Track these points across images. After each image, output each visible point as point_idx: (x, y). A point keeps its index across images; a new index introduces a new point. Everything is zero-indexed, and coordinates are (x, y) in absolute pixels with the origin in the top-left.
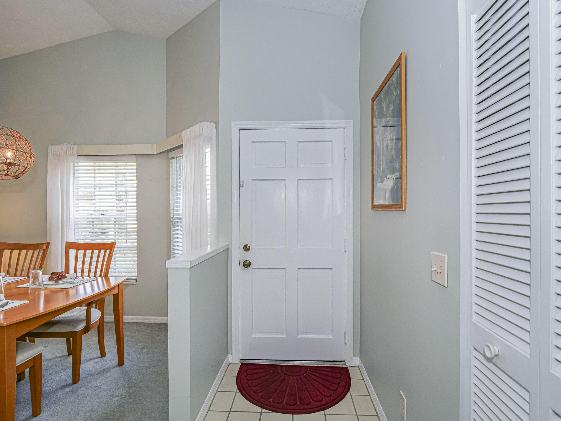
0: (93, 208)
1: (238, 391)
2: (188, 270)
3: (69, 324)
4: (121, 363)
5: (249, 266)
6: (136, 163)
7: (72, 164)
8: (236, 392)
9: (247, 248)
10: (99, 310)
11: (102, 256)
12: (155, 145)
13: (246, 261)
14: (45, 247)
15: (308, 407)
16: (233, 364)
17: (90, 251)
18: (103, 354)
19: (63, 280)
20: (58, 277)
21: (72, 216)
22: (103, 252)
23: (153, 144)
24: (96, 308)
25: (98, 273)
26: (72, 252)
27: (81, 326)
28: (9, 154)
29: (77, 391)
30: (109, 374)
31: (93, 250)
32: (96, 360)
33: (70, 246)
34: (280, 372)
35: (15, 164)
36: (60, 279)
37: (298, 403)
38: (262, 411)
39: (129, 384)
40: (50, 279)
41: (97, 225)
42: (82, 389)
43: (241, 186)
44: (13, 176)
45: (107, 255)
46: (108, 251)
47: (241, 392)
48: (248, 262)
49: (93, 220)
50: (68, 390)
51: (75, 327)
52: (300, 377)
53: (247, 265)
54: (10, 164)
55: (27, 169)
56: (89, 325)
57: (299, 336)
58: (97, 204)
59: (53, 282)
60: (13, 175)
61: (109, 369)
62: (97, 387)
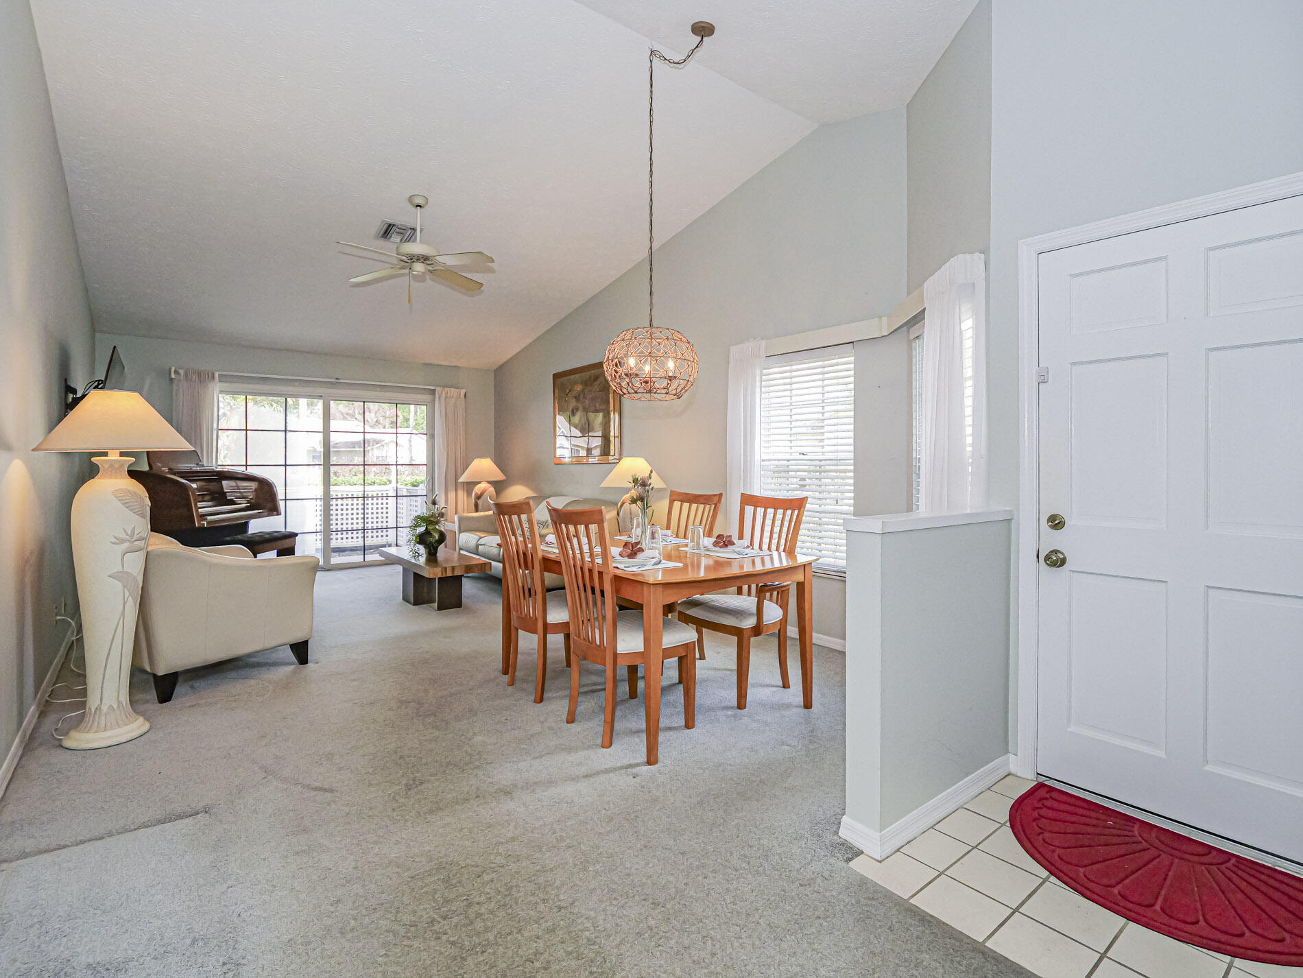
0: (819, 449)
1: (1008, 824)
2: (879, 537)
3: (734, 616)
4: (808, 705)
5: (1059, 566)
6: (853, 358)
7: (758, 372)
8: (1003, 825)
9: (1056, 523)
10: (780, 607)
11: (787, 518)
12: (884, 319)
13: (1056, 552)
14: (716, 499)
15: (1189, 928)
16: (1017, 776)
17: (772, 510)
18: (786, 685)
19: (730, 548)
20: (724, 542)
21: (757, 457)
22: (789, 512)
23: (880, 318)
24: (771, 600)
25: (782, 548)
26: (749, 510)
27: (750, 623)
28: (671, 364)
29: (740, 719)
30: (786, 713)
31: (776, 509)
32: (775, 689)
33: (747, 500)
34: (1136, 833)
35: (675, 377)
36: (727, 546)
37: (1157, 907)
38: (1048, 878)
39: (811, 736)
40: (715, 544)
41: (796, 471)
42: (746, 718)
43: (1042, 380)
44: (675, 395)
45: (795, 517)
46: (796, 512)
47: (1012, 827)
48: (1062, 556)
49: (788, 463)
50: (730, 713)
51: (741, 621)
52: (1193, 867)
53: (1055, 560)
54: (670, 378)
55: (689, 383)
56: (760, 626)
57: (1207, 768)
58: (826, 442)
59: (717, 549)
60: (674, 392)
61: (789, 706)
62: (766, 724)
